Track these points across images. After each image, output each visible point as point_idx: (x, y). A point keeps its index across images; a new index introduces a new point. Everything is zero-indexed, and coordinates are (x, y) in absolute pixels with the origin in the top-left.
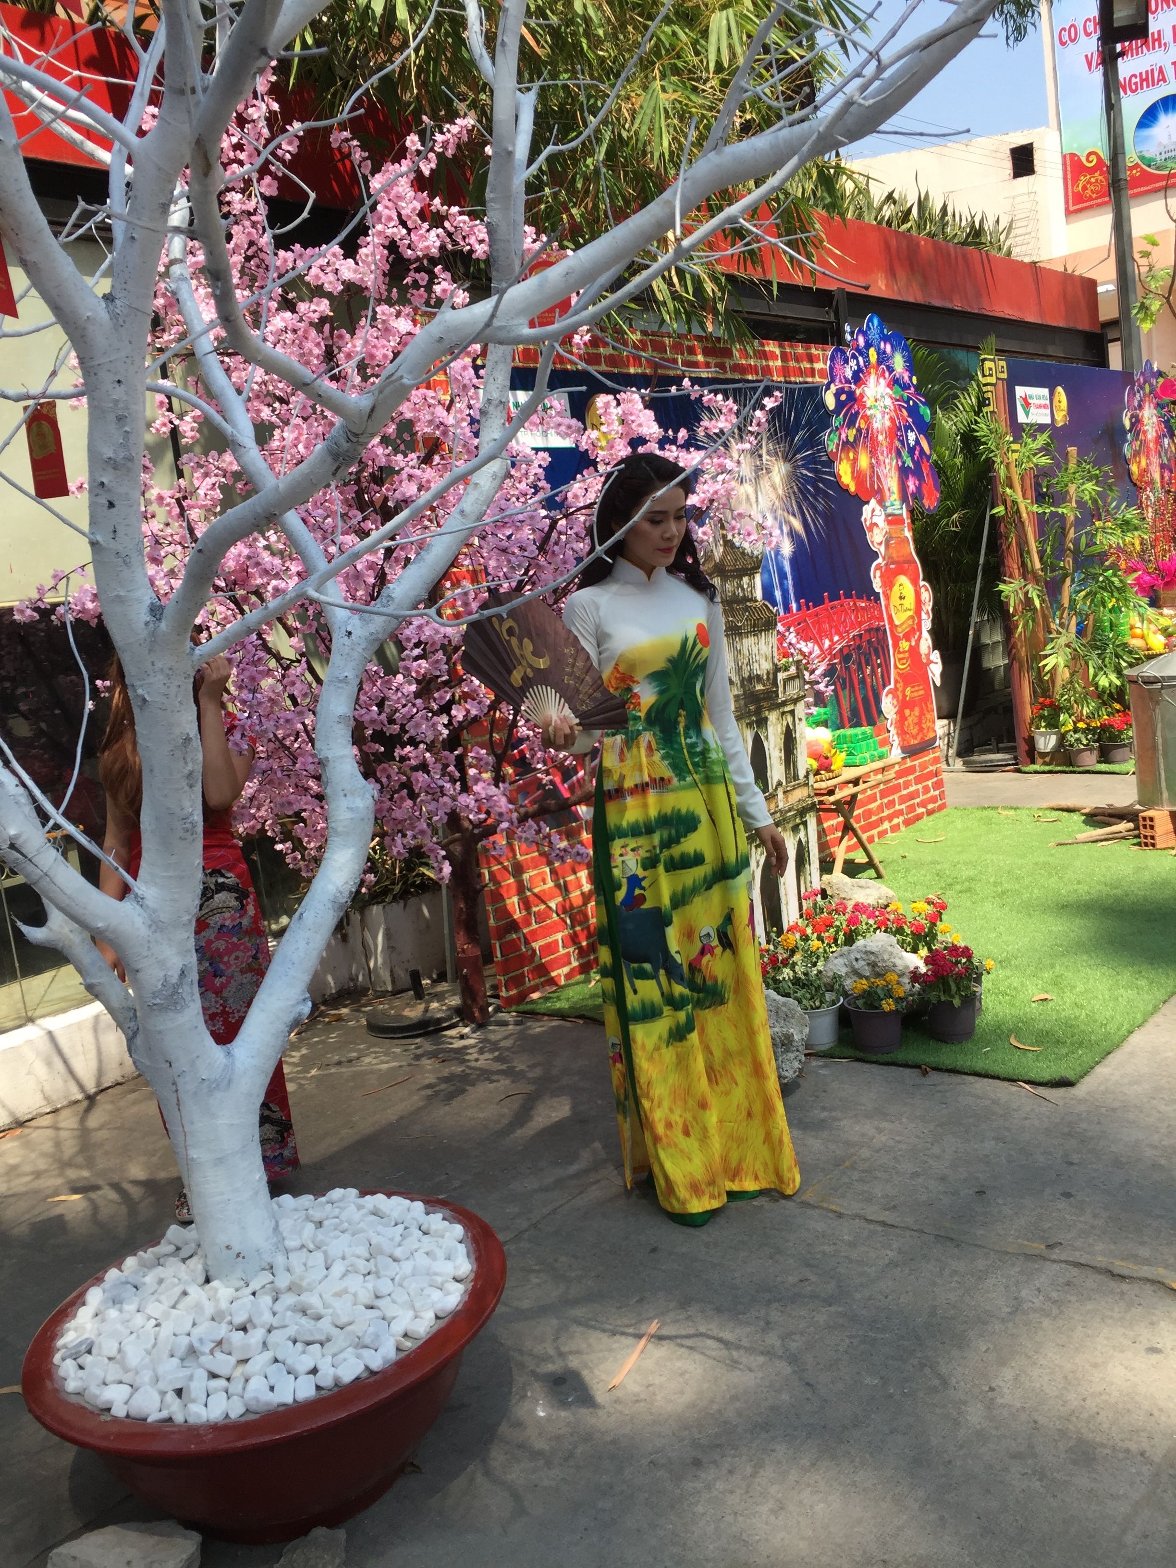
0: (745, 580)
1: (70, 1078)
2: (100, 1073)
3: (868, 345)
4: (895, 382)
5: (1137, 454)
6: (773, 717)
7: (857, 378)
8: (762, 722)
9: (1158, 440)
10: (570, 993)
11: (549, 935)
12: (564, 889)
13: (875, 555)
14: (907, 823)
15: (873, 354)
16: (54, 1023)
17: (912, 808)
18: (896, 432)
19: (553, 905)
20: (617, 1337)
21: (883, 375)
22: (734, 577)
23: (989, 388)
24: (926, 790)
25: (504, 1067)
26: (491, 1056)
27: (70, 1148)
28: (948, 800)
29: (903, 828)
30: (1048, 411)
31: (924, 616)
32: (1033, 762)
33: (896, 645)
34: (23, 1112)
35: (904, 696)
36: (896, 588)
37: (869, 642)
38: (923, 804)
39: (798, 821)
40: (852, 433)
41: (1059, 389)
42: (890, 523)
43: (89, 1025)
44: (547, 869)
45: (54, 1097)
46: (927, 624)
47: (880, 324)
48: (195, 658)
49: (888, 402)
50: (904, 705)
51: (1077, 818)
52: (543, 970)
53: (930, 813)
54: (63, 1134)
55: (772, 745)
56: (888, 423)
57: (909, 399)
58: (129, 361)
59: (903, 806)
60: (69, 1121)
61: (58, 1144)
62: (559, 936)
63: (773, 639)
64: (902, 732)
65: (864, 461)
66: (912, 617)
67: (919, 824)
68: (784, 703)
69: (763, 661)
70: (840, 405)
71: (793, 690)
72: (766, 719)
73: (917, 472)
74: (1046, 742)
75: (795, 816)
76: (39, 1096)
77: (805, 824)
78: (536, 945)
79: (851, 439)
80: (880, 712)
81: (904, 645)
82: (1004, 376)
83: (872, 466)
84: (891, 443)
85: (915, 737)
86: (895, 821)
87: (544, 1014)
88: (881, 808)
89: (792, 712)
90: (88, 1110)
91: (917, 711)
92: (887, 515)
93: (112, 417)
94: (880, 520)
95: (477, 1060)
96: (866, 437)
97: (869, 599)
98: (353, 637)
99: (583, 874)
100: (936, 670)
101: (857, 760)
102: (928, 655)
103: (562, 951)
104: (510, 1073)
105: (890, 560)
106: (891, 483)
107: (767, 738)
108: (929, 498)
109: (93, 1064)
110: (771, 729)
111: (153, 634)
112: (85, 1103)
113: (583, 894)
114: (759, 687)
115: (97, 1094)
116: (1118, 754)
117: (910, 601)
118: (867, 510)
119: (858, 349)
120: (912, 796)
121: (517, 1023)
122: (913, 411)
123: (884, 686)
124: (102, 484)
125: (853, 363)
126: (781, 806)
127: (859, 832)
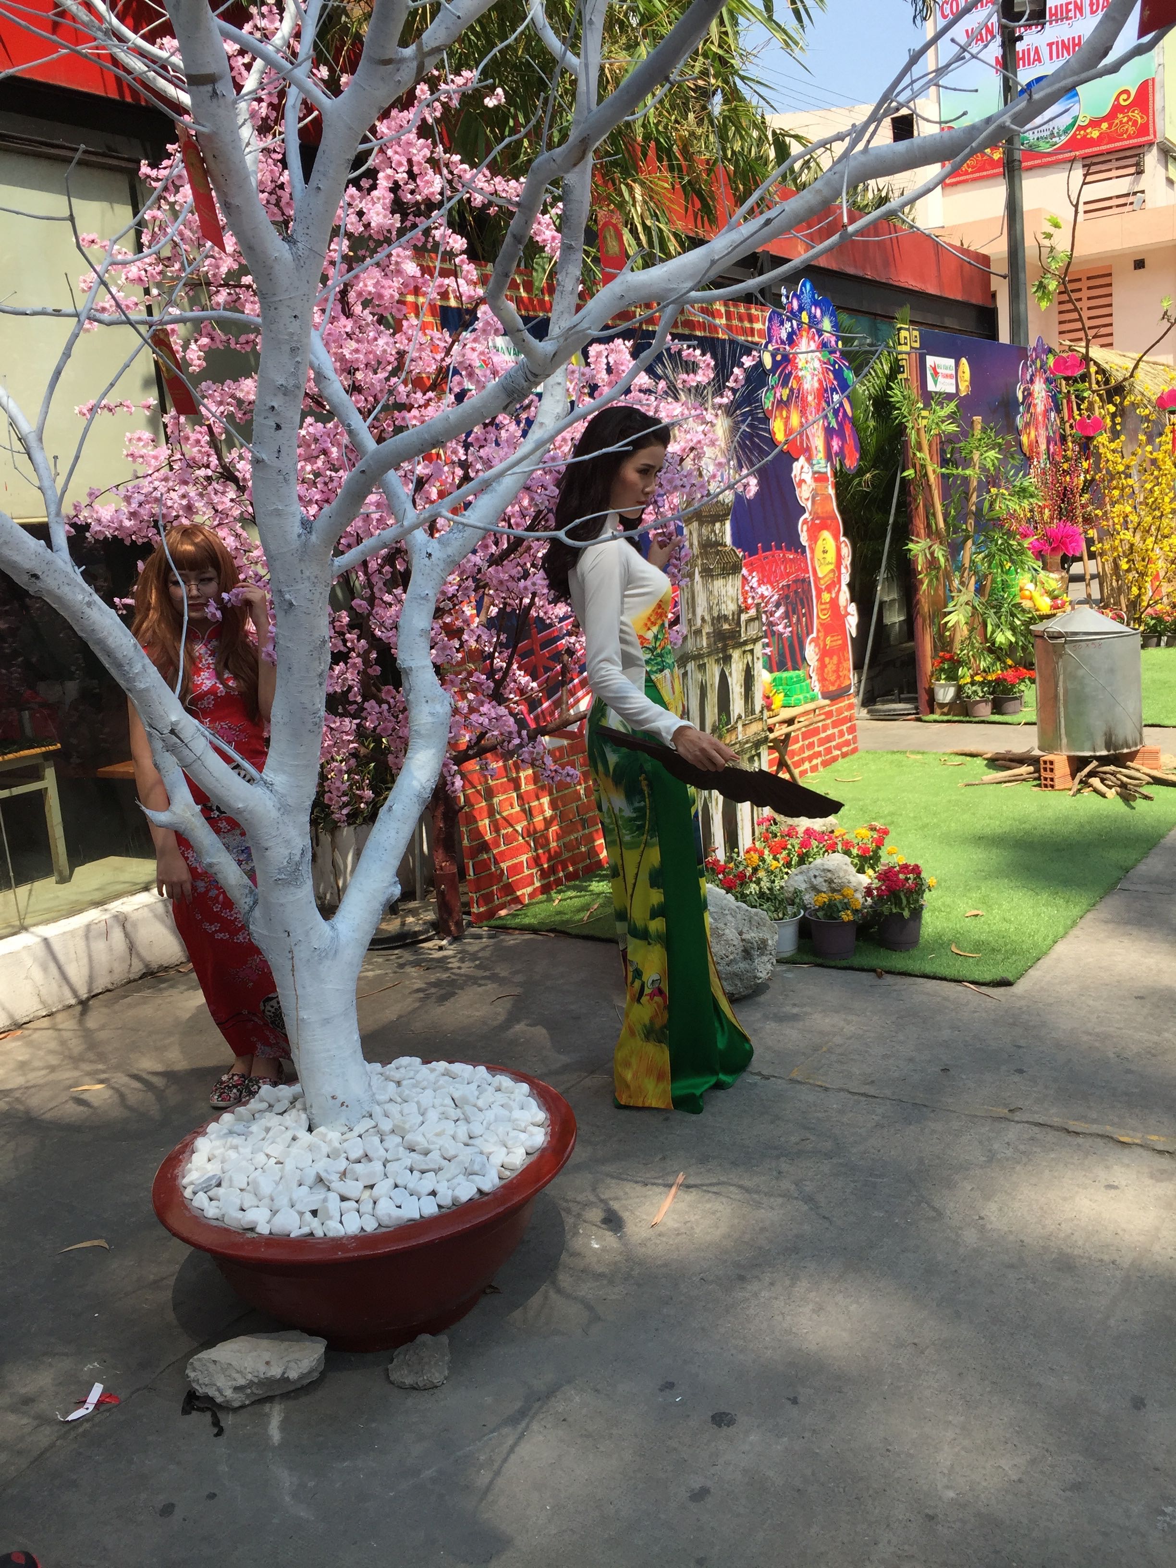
0: (718, 525)
1: (64, 983)
2: (91, 979)
3: (801, 309)
4: (824, 345)
5: (1027, 425)
6: (736, 654)
7: (791, 339)
8: (727, 659)
9: (1046, 412)
10: (536, 909)
11: (516, 856)
12: (529, 814)
13: (803, 510)
14: (825, 764)
15: (805, 317)
16: (51, 931)
17: (828, 751)
18: (824, 393)
19: (519, 828)
20: (649, 1187)
21: (813, 338)
22: (709, 522)
23: (904, 356)
24: (842, 733)
25: (487, 973)
26: (472, 965)
27: (76, 1045)
28: (860, 744)
29: (821, 768)
30: (954, 381)
31: (843, 570)
32: (932, 712)
33: (819, 597)
34: (21, 1015)
35: (825, 645)
36: (820, 542)
37: (796, 592)
38: (838, 747)
39: (753, 752)
40: (785, 392)
41: (964, 361)
42: (816, 480)
43: (81, 933)
44: (515, 795)
45: (50, 1002)
46: (846, 578)
47: (811, 289)
48: (335, 568)
49: (817, 364)
50: (824, 653)
51: (980, 762)
52: (509, 889)
53: (844, 755)
54: (67, 1035)
55: (735, 681)
56: (816, 385)
57: (835, 362)
58: (305, 298)
59: (821, 748)
60: (67, 1023)
61: (63, 1043)
62: (524, 858)
63: (738, 582)
64: (822, 679)
65: (795, 420)
66: (832, 571)
67: (835, 765)
68: (745, 643)
69: (729, 602)
70: (776, 364)
71: (753, 631)
72: (730, 657)
73: (841, 434)
74: (945, 693)
75: (751, 747)
76: (36, 999)
77: (759, 755)
78: (504, 866)
79: (785, 398)
80: (804, 659)
81: (826, 597)
82: (917, 345)
83: (802, 425)
84: (819, 404)
85: (833, 684)
86: (815, 762)
87: (515, 929)
88: (802, 750)
89: (752, 651)
90: (84, 1013)
91: (835, 659)
92: (814, 473)
93: (286, 348)
94: (808, 477)
95: (459, 968)
96: (797, 397)
97: (796, 552)
98: (433, 558)
99: (545, 800)
100: (852, 621)
101: (792, 701)
102: (846, 607)
103: (527, 872)
104: (494, 978)
105: (816, 516)
106: (818, 442)
107: (730, 674)
108: (850, 458)
109: (85, 971)
110: (734, 666)
111: (305, 545)
112: (79, 1008)
113: (545, 819)
114: (726, 626)
115: (88, 999)
116: (1010, 706)
117: (831, 556)
118: (796, 466)
119: (792, 312)
120: (830, 739)
121: (490, 937)
122: (838, 374)
123: (808, 635)
124: (273, 407)
125: (788, 325)
126: (740, 737)
127: (792, 767)
